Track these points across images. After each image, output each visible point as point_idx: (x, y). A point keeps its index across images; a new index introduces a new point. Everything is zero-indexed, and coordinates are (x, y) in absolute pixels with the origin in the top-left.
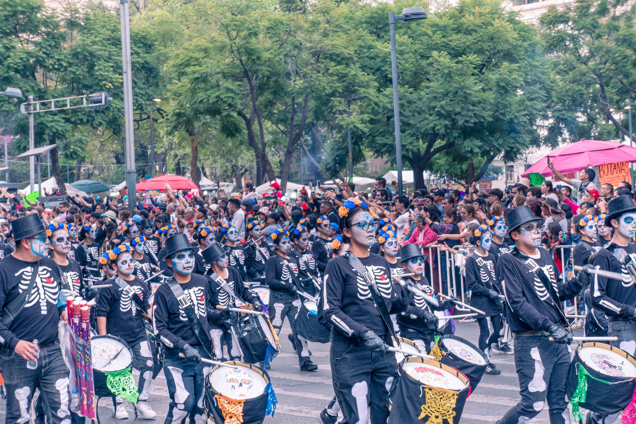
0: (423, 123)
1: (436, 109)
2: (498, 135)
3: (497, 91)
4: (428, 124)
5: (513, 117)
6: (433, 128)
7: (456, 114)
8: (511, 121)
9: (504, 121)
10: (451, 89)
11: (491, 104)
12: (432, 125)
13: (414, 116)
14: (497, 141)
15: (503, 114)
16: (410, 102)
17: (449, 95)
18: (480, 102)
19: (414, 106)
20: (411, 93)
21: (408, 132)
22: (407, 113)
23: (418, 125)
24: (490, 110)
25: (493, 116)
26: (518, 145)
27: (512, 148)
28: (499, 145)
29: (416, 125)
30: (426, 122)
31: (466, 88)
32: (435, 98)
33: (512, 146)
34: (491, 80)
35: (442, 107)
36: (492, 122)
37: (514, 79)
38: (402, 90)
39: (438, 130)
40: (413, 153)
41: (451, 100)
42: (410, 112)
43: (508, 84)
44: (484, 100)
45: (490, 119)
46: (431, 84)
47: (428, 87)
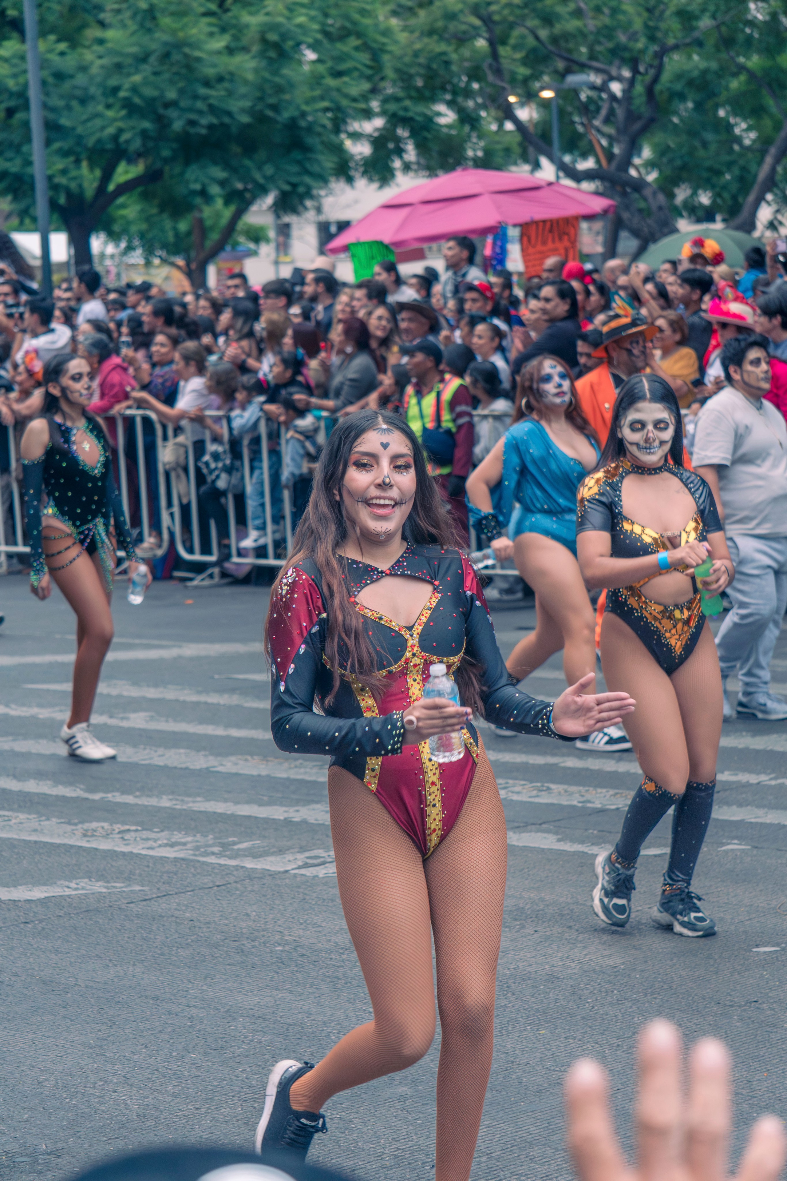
0: (89, 124)
1: (122, 94)
2: (262, 154)
3: (262, 54)
4: (103, 128)
5: (296, 114)
6: (115, 138)
7: (167, 105)
8: (292, 125)
9: (277, 122)
10: (153, 46)
11: (246, 82)
12: (111, 130)
13: (68, 108)
14: (260, 168)
15: (275, 108)
16: (60, 76)
17: (152, 59)
18: (220, 79)
19: (67, 86)
20: (62, 54)
21: (57, 145)
22: (56, 102)
23: (80, 130)
24: (244, 97)
25: (250, 111)
26: (308, 180)
27: (294, 186)
28: (265, 177)
29: (73, 129)
30: (98, 122)
31: (190, 45)
32: (118, 67)
33: (295, 180)
34: (247, 26)
35: (134, 89)
36: (248, 126)
37: (300, 26)
38: (42, 46)
39: (128, 142)
40: (69, 194)
41: (155, 74)
42: (62, 97)
43: (285, 36)
44: (232, 74)
45: (245, 119)
46: (110, 34)
47: (101, 42)
